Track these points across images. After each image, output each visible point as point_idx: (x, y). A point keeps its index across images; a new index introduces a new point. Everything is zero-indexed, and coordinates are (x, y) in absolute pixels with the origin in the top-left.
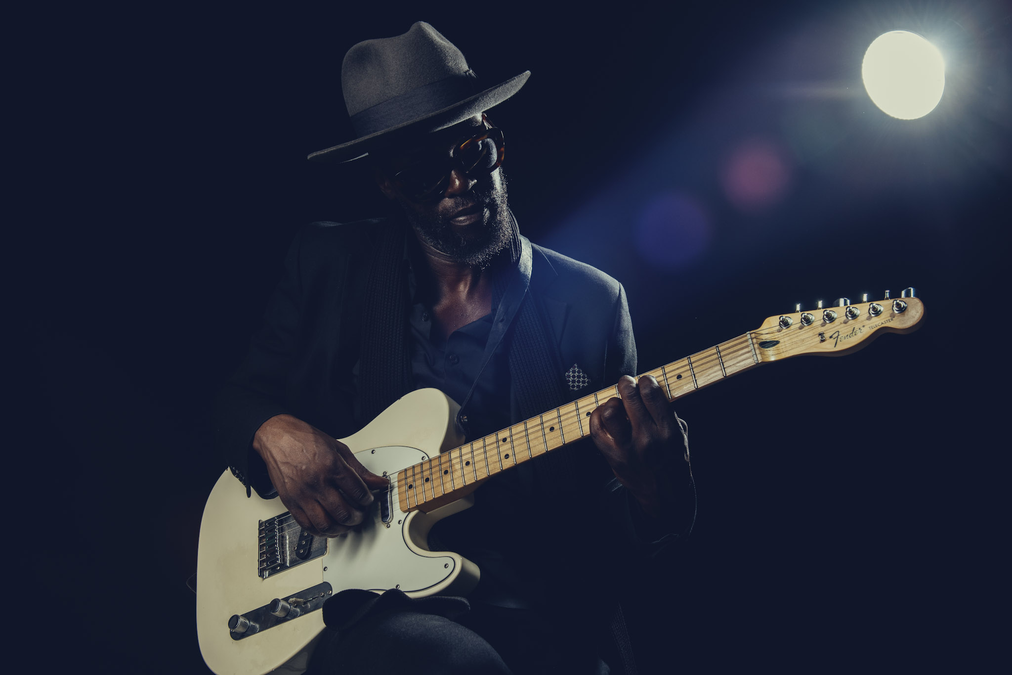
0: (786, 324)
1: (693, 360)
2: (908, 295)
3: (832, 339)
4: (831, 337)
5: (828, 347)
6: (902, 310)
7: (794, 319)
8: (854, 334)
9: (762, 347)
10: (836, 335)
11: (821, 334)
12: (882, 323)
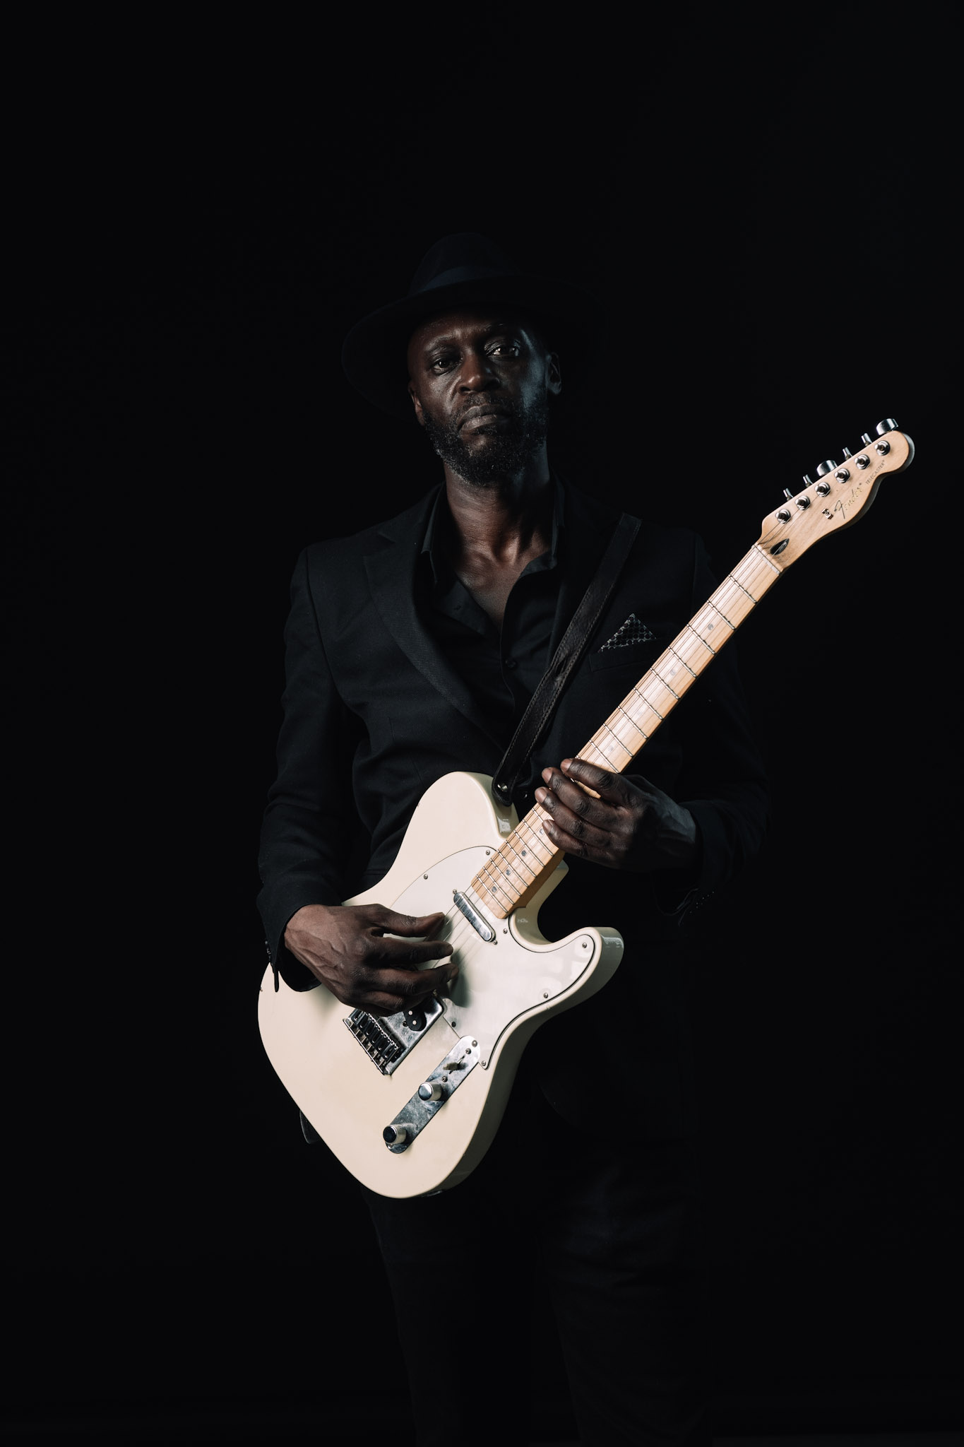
0: (786, 517)
1: (714, 602)
2: (887, 428)
3: (838, 511)
4: (835, 510)
5: (840, 521)
6: (886, 450)
7: (791, 506)
8: (855, 496)
9: (778, 553)
10: (839, 505)
11: (826, 512)
12: (876, 473)
